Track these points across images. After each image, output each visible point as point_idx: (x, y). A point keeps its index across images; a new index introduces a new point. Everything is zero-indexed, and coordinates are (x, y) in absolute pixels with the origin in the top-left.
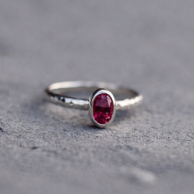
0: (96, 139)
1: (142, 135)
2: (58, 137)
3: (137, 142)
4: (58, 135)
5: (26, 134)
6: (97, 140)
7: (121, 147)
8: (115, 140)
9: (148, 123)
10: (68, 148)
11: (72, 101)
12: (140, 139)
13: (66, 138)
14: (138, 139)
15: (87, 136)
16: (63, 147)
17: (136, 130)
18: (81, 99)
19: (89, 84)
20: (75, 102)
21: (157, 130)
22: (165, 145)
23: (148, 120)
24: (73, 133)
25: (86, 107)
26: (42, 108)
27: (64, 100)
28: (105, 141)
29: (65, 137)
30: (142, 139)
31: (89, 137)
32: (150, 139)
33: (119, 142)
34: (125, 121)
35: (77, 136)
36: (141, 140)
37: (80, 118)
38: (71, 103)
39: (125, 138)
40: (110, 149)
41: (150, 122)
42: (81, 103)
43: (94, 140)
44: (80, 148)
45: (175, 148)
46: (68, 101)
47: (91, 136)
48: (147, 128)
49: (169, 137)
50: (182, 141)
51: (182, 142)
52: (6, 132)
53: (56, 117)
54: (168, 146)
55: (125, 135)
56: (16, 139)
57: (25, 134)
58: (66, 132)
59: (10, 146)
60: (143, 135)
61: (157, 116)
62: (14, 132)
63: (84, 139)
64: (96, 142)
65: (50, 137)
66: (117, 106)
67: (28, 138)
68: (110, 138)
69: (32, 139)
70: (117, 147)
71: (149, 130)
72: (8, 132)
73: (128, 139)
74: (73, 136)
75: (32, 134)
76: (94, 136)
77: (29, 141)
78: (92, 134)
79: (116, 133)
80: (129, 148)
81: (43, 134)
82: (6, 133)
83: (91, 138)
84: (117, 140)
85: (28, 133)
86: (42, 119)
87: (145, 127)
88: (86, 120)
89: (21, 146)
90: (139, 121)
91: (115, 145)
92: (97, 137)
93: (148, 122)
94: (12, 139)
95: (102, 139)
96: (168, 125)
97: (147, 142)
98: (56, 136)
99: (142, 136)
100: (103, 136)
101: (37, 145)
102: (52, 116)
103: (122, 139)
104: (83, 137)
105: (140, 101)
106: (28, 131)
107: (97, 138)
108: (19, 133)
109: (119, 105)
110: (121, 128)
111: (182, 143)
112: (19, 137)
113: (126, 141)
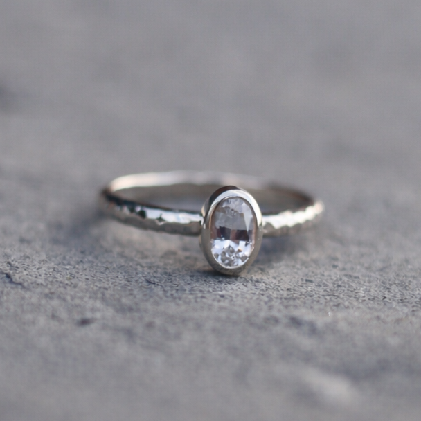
0: (219, 301)
1: (322, 293)
2: (135, 297)
3: (311, 308)
4: (135, 292)
5: (65, 288)
6: (222, 304)
7: (276, 321)
8: (262, 303)
9: (335, 266)
10: (158, 321)
11: (161, 215)
12: (318, 301)
13: (152, 300)
14: (315, 303)
15: (200, 295)
16: (147, 319)
17: (308, 283)
18: (181, 211)
19: (201, 178)
20: (170, 217)
21: (356, 280)
22: (376, 314)
23: (336, 259)
24: (168, 288)
25: (195, 229)
26: (95, 231)
27: (143, 214)
28: (240, 306)
29: (151, 297)
30: (322, 301)
31: (203, 297)
32: (341, 301)
33: (271, 308)
34: (283, 263)
35: (176, 295)
36: (321, 304)
37: (182, 254)
38: (160, 219)
39: (285, 299)
40: (252, 324)
41: (340, 265)
42: (183, 218)
43: (216, 304)
44: (184, 321)
45: (398, 321)
46: (152, 214)
47: (207, 295)
48: (333, 277)
49: (385, 298)
50: (413, 307)
51: (415, 308)
52: (20, 284)
53: (127, 252)
54: (382, 316)
55: (285, 293)
56: (43, 302)
57: (62, 289)
58: (153, 286)
59: (29, 317)
60: (325, 293)
61: (354, 250)
62: (38, 284)
63: (193, 300)
64: (221, 308)
65: (118, 296)
66: (265, 227)
67: (69, 298)
68: (251, 299)
69: (77, 301)
70: (267, 320)
71: (340, 283)
72: (26, 284)
73: (291, 302)
74: (168, 294)
75: (76, 290)
76: (216, 295)
77: (72, 306)
78: (211, 290)
79: (263, 288)
80: (295, 322)
81: (102, 290)
82: (20, 287)
83: (209, 301)
84: (266, 303)
85: (68, 288)
86: (96, 257)
87: (329, 276)
88: (196, 259)
89: (53, 317)
90: (315, 261)
91: (263, 314)
92: (222, 296)
93: (336, 263)
94: (34, 300)
95: (232, 303)
96: (381, 270)
97: (334, 308)
98: (131, 294)
99: (323, 296)
100: (234, 296)
101: (89, 315)
102: (117, 249)
103: (279, 301)
104: (191, 297)
105: (317, 216)
106: (69, 283)
107: (222, 299)
108: (49, 286)
109: (269, 225)
110: (274, 278)
111: (413, 311)
112: (49, 296)
113: (286, 307)
